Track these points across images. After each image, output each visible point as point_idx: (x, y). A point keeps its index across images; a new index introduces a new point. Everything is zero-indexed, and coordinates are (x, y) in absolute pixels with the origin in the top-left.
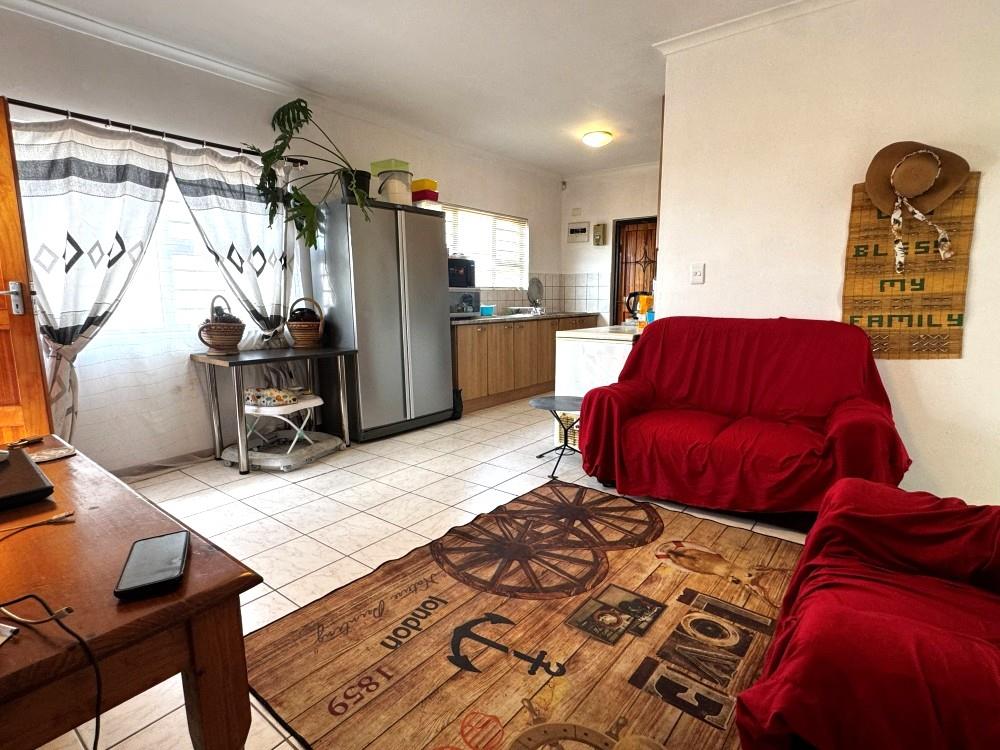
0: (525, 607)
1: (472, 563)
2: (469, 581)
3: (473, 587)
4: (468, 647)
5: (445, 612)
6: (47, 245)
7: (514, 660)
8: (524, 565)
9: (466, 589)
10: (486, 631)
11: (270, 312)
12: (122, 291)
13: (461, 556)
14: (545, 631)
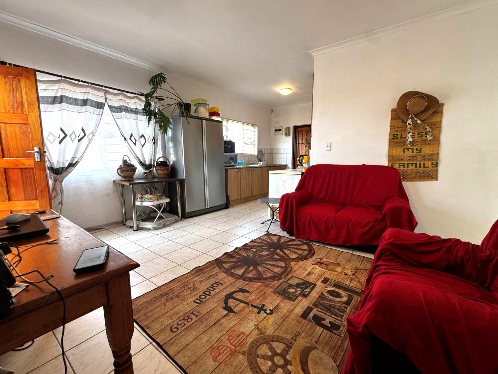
0: (256, 286)
1: (233, 267)
2: (232, 275)
3: (234, 277)
4: (231, 302)
5: (222, 288)
6: (52, 132)
7: (251, 308)
8: (256, 268)
9: (230, 278)
10: (239, 296)
11: (147, 162)
12: (84, 152)
13: (228, 265)
14: (265, 296)
